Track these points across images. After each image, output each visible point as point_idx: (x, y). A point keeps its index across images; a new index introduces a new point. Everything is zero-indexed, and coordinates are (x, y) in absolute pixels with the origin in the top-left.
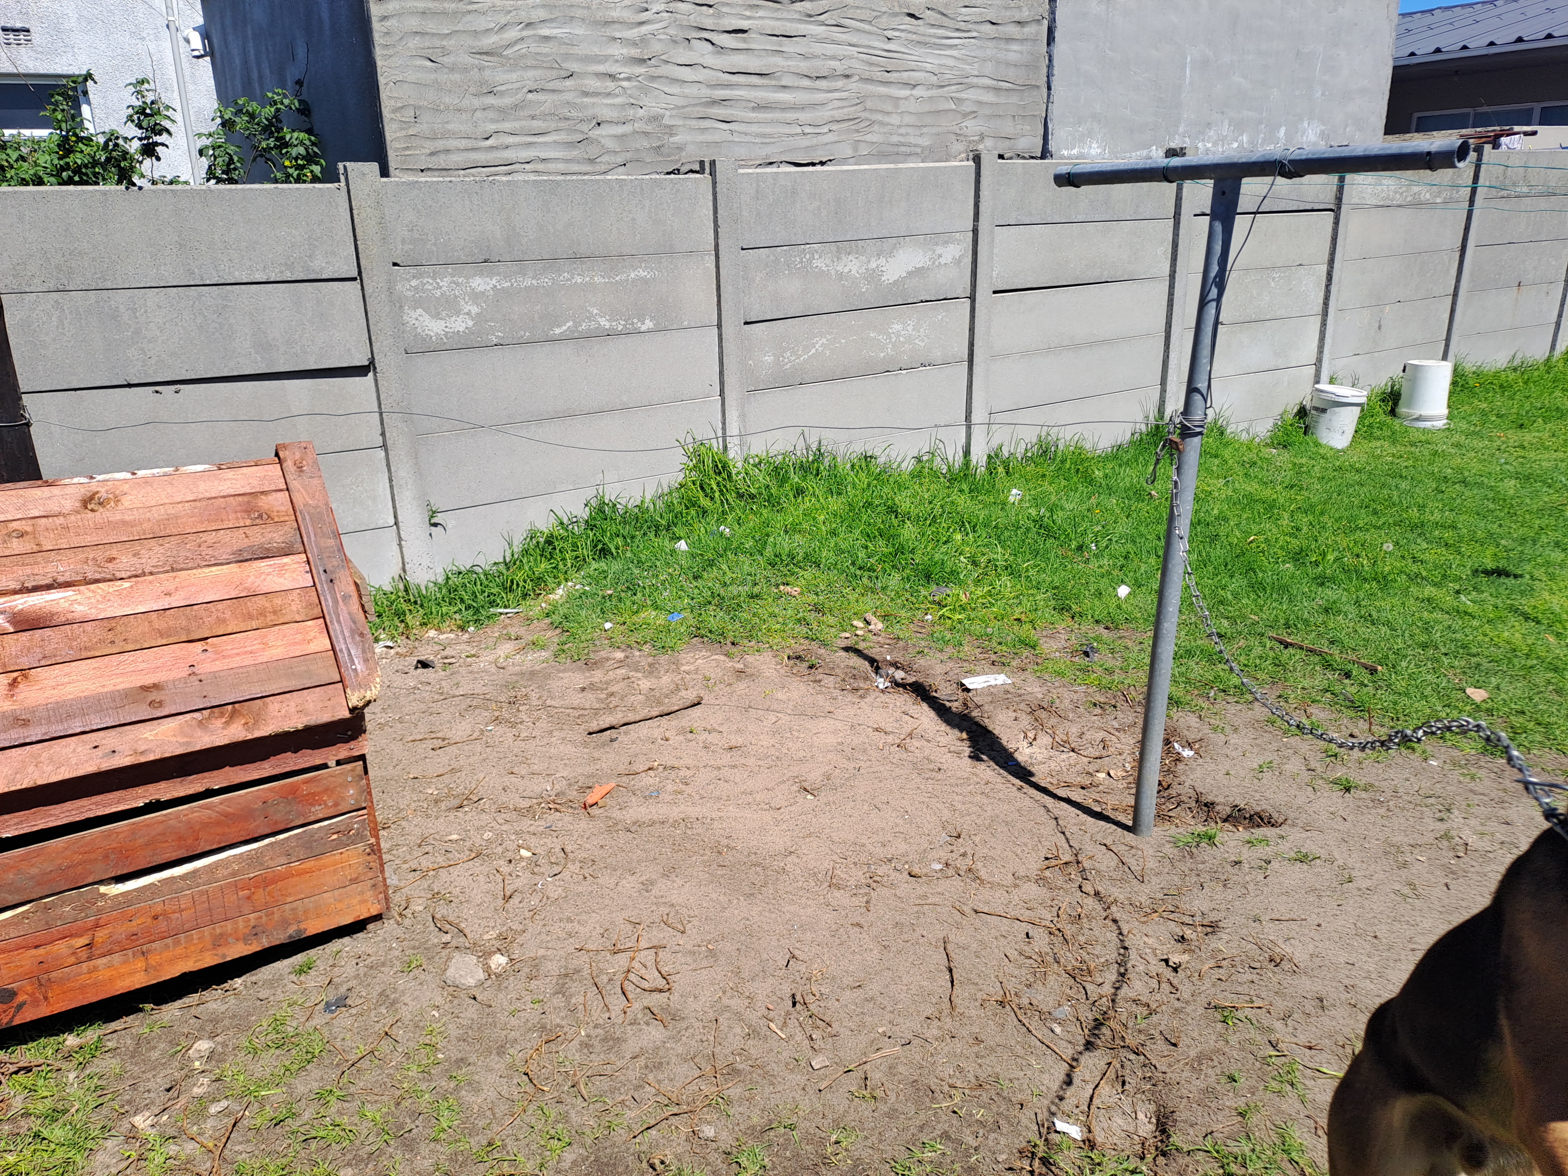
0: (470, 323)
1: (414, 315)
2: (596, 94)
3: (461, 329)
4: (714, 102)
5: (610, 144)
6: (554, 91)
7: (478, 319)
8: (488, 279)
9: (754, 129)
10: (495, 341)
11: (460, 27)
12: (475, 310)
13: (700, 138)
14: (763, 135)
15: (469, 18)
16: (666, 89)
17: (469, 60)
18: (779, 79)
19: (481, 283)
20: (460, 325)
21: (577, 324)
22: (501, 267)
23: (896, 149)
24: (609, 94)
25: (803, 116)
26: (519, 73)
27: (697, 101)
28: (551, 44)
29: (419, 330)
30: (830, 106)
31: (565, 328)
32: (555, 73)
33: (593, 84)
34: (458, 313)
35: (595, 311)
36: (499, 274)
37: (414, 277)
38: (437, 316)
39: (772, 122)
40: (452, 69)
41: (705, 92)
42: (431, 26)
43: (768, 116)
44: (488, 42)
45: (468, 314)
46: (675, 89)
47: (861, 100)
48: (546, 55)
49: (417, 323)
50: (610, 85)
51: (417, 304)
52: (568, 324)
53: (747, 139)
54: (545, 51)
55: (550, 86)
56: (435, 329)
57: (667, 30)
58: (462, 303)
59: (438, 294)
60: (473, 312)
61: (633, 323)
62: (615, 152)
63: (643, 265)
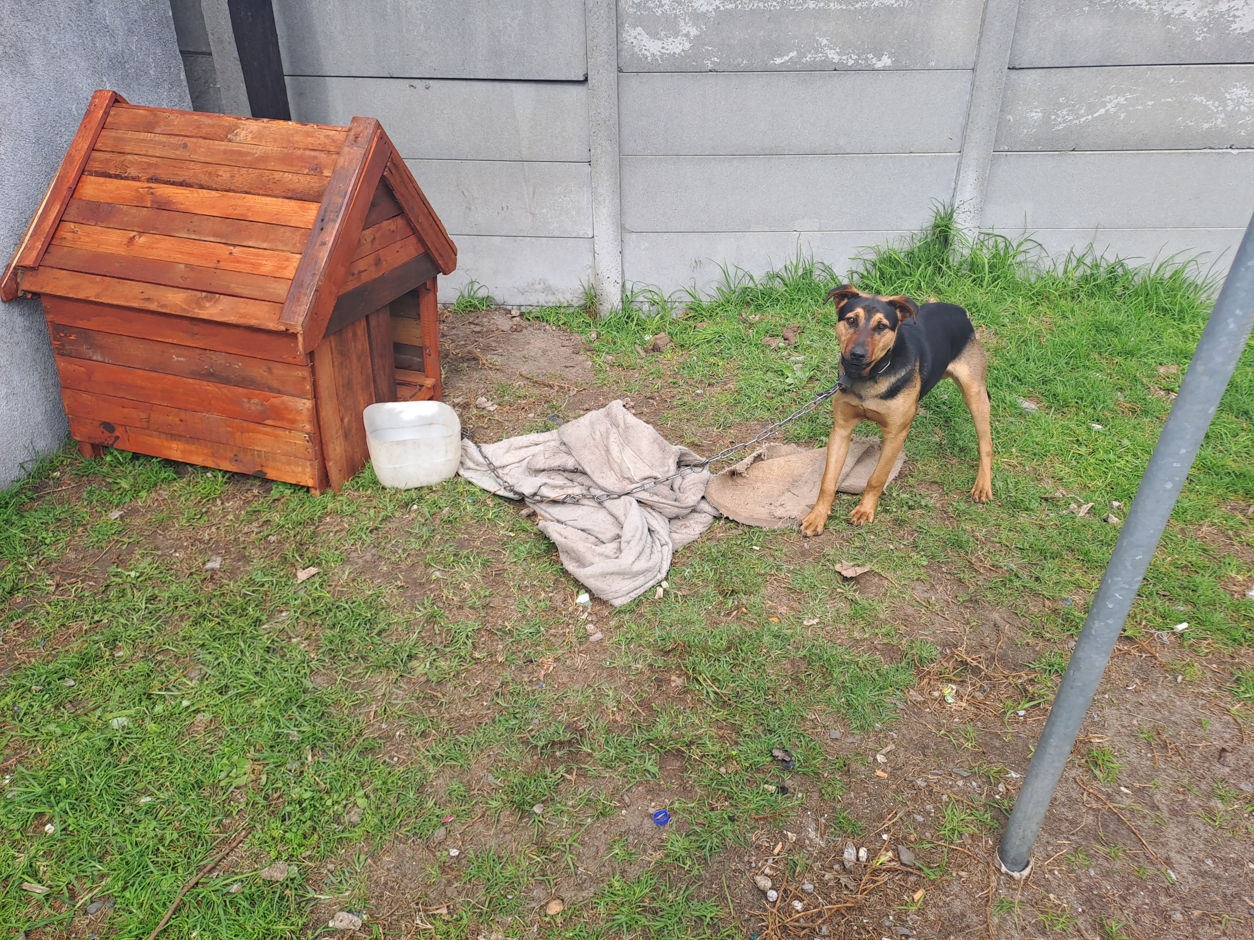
0: (687, 46)
1: (633, 33)
3: (678, 51)
7: (697, 41)
10: (710, 66)
12: (694, 32)
19: (703, 4)
20: (677, 46)
21: (801, 55)
29: (636, 49)
31: (786, 58)
34: (676, 34)
35: (825, 42)
38: (654, 35)
45: (687, 35)
49: (635, 42)
51: (638, 22)
52: (791, 54)
56: (652, 50)
58: (682, 23)
59: (659, 12)
60: (692, 34)
61: (867, 58)
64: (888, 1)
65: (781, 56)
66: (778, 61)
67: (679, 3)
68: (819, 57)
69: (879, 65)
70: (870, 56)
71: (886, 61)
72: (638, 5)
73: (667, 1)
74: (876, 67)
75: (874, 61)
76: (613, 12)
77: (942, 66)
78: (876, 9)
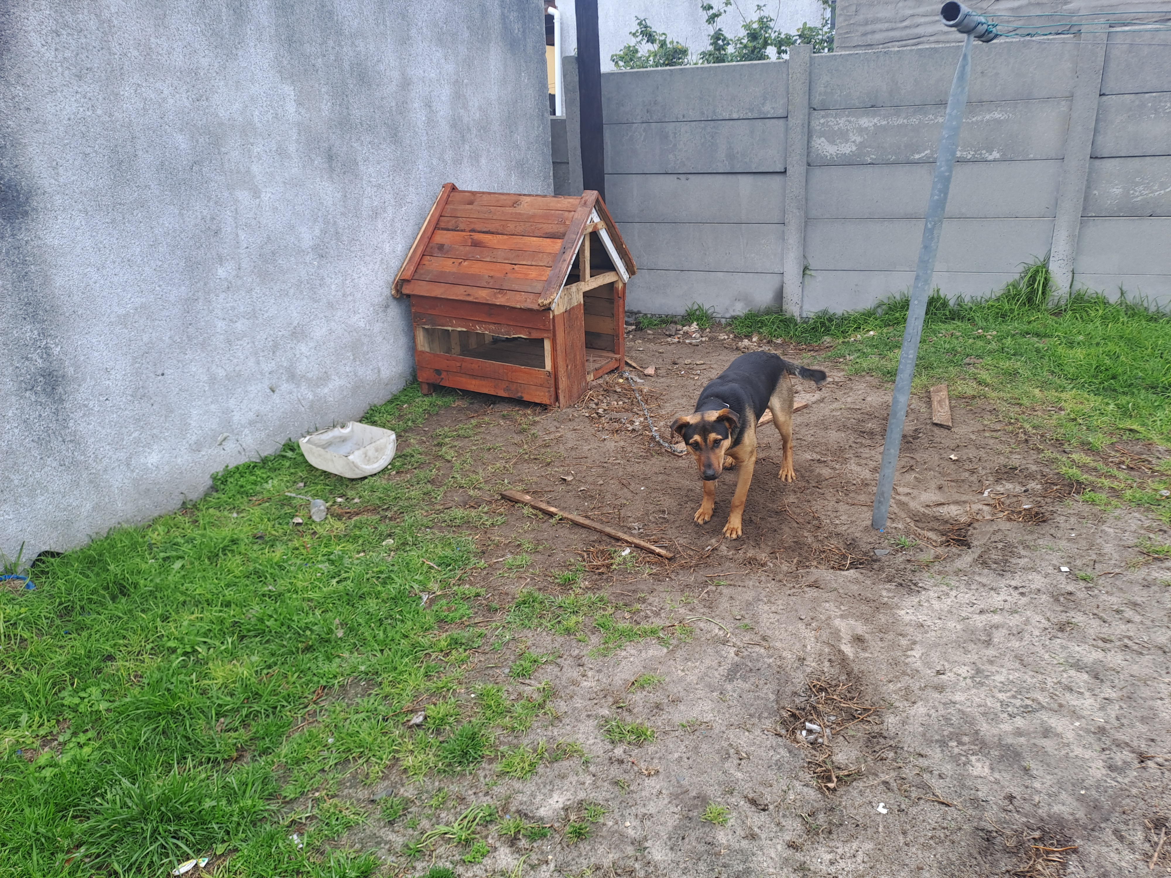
0: (854, 148)
1: (819, 141)
3: (847, 152)
7: (861, 146)
8: (872, 119)
10: (869, 161)
12: (859, 139)
19: (865, 122)
20: (847, 149)
21: (933, 152)
22: (883, 111)
29: (820, 152)
31: (923, 154)
34: (847, 141)
36: (880, 115)
37: (823, 117)
38: (832, 142)
49: (820, 147)
51: (822, 134)
52: (926, 152)
56: (830, 152)
58: (851, 134)
59: (836, 128)
60: (858, 141)
61: (981, 154)
62: (1009, 22)
63: (999, 109)
64: (997, 115)
65: (918, 153)
66: (917, 156)
67: (850, 122)
69: (991, 158)
70: (984, 152)
71: (996, 155)
72: (823, 124)
73: (842, 121)
74: (989, 159)
75: (987, 155)
76: (806, 130)
77: (1039, 157)
78: (988, 121)
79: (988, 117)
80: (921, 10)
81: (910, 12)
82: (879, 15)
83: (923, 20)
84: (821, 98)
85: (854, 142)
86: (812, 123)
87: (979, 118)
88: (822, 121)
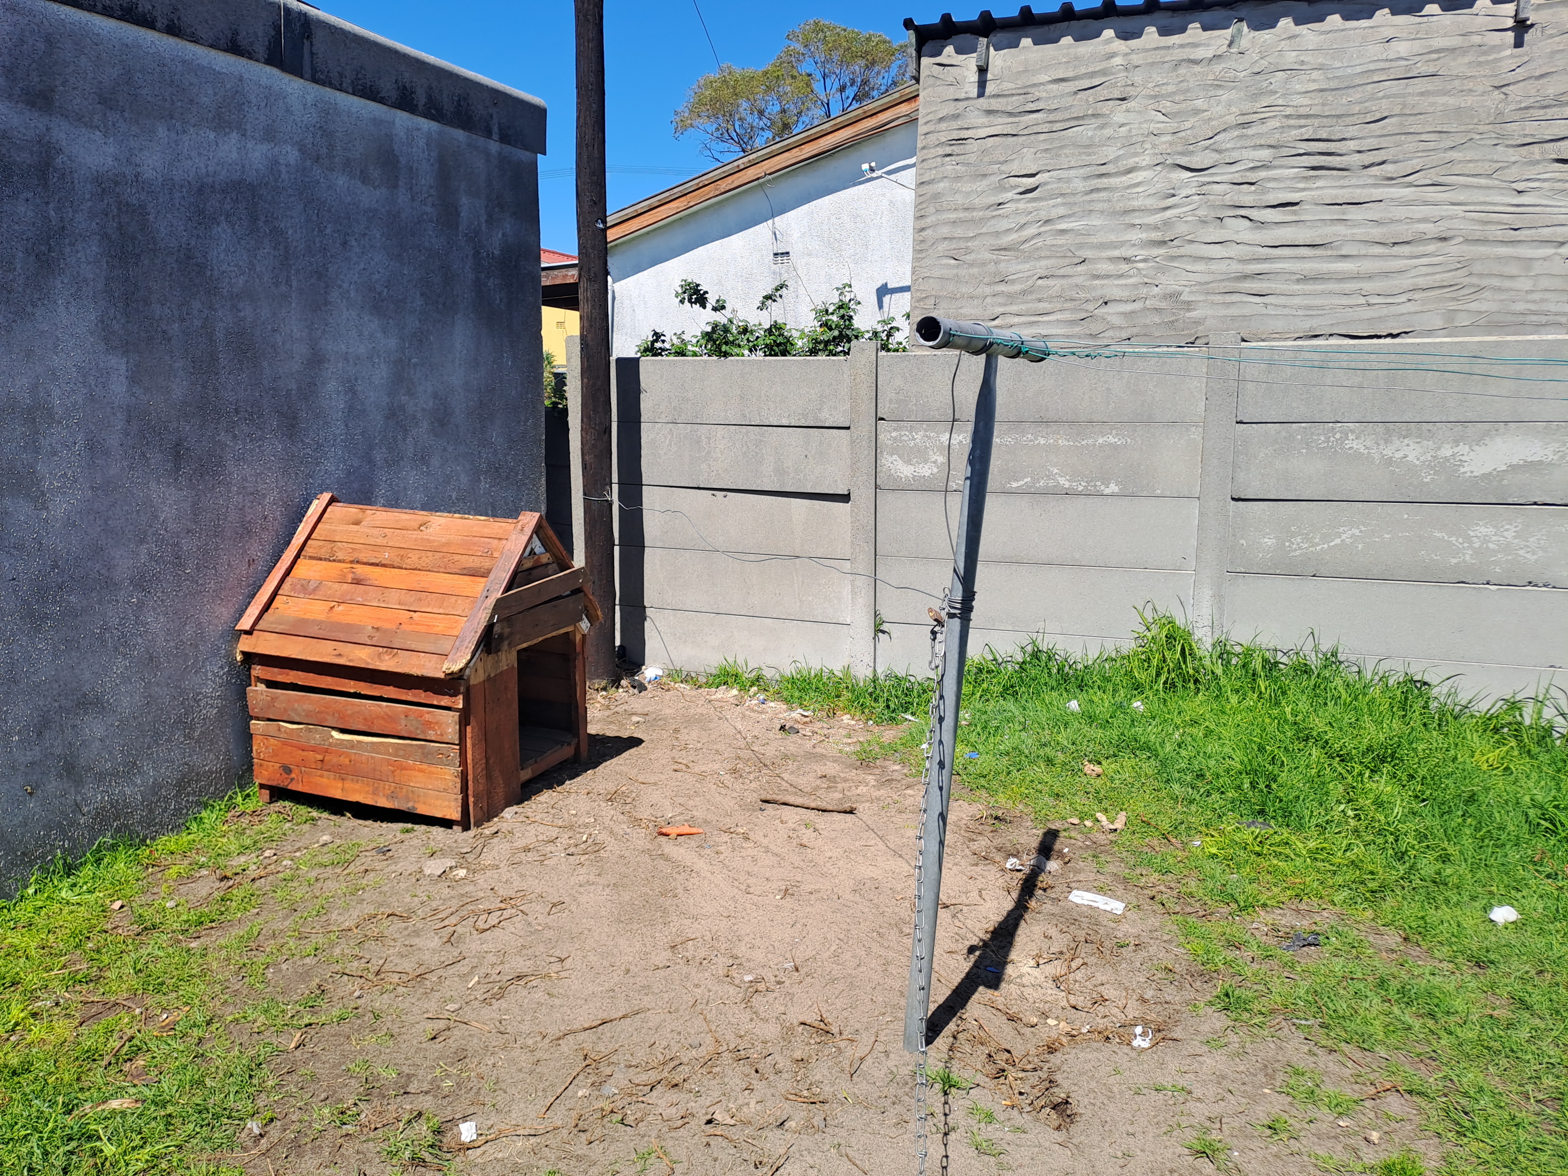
0: (935, 470)
1: (890, 459)
2: (1108, 276)
3: (927, 475)
4: (1245, 277)
5: (1116, 321)
6: (1064, 276)
8: (956, 436)
9: (1297, 301)
10: (957, 488)
11: (984, 230)
12: (941, 460)
13: (1223, 312)
14: (1309, 308)
15: (993, 222)
16: (1189, 268)
17: (988, 256)
18: (1339, 248)
19: (949, 438)
20: (926, 470)
21: (1035, 480)
23: (1521, 319)
24: (1121, 276)
25: (1368, 286)
26: (1032, 264)
27: (1222, 277)
28: (1067, 237)
29: (892, 472)
30: (1413, 273)
31: (1023, 484)
32: (1067, 261)
33: (1105, 267)
34: (926, 461)
35: (1056, 471)
37: (894, 430)
38: (909, 462)
39: (1323, 293)
40: (971, 265)
41: (1236, 267)
42: (959, 232)
43: (1319, 287)
44: (1006, 240)
46: (1200, 267)
47: (1464, 264)
48: (1061, 246)
49: (891, 466)
50: (1124, 267)
51: (894, 451)
52: (1027, 480)
53: (1286, 311)
54: (1060, 242)
55: (1062, 272)
56: (905, 473)
57: (1196, 212)
58: (930, 453)
59: (912, 445)
60: (941, 462)
61: (1095, 486)
62: (1121, 328)
63: (1114, 432)
64: (1112, 440)
65: (1017, 480)
66: (1015, 485)
67: (929, 437)
68: (1051, 483)
69: (1107, 491)
70: (1099, 483)
71: (1113, 488)
72: (895, 439)
73: (918, 436)
74: (1105, 492)
75: (1102, 487)
76: (872, 444)
77: (1168, 494)
78: (1101, 446)
79: (1101, 441)
80: (1014, 309)
81: (1001, 310)
82: (962, 311)
83: (1016, 320)
84: (892, 406)
85: (934, 462)
86: (881, 437)
87: (1090, 442)
88: (894, 434)
